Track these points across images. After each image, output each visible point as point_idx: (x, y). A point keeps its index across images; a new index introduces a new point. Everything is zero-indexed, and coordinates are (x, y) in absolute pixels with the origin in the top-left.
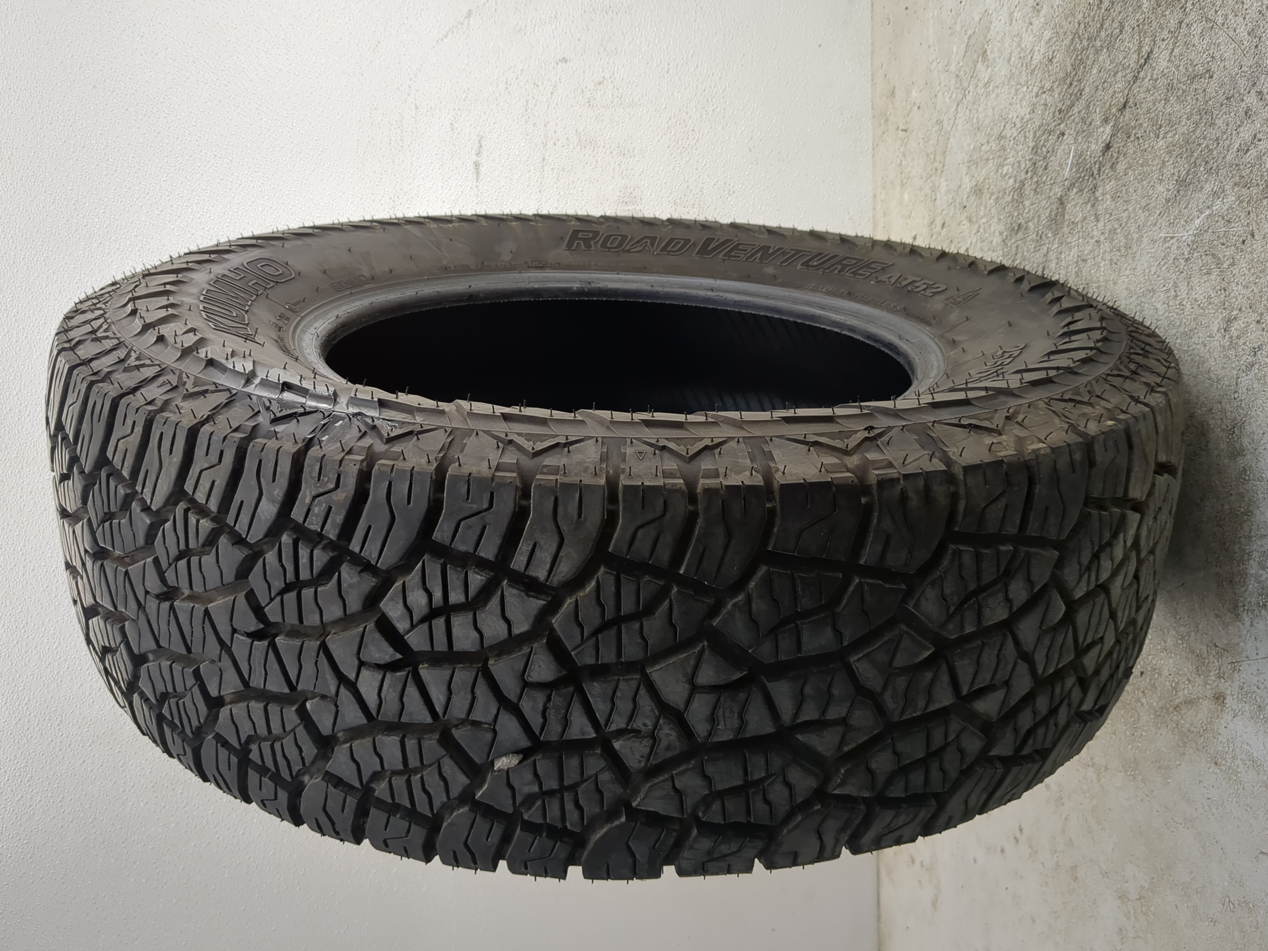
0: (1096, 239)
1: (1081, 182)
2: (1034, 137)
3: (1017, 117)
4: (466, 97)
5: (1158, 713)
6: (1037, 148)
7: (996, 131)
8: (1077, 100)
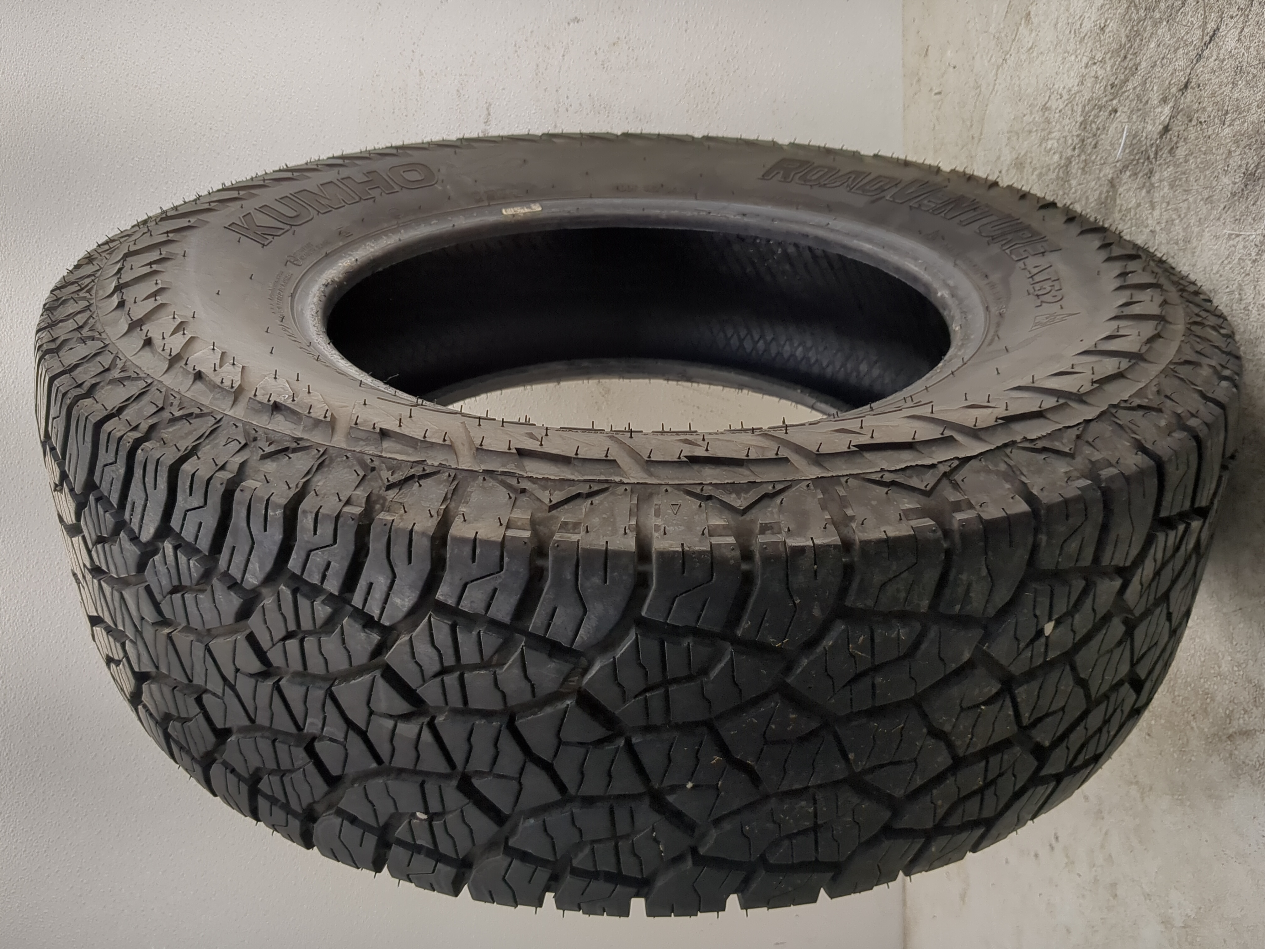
0: (1151, 228)
1: (1135, 165)
2: (1083, 111)
3: (1064, 88)
4: (473, 61)
5: (1210, 740)
6: (1086, 124)
7: (1041, 102)
8: (1132, 75)
